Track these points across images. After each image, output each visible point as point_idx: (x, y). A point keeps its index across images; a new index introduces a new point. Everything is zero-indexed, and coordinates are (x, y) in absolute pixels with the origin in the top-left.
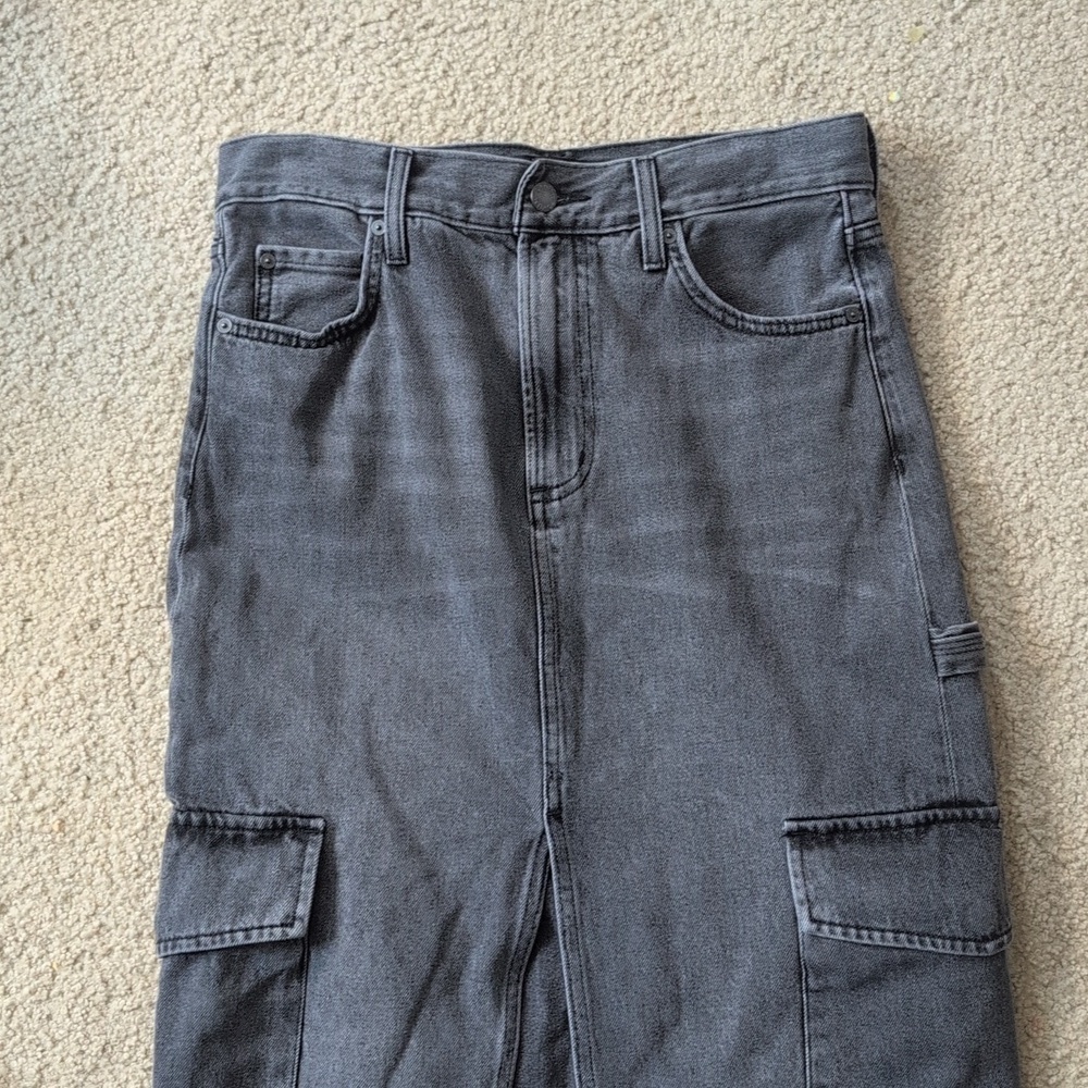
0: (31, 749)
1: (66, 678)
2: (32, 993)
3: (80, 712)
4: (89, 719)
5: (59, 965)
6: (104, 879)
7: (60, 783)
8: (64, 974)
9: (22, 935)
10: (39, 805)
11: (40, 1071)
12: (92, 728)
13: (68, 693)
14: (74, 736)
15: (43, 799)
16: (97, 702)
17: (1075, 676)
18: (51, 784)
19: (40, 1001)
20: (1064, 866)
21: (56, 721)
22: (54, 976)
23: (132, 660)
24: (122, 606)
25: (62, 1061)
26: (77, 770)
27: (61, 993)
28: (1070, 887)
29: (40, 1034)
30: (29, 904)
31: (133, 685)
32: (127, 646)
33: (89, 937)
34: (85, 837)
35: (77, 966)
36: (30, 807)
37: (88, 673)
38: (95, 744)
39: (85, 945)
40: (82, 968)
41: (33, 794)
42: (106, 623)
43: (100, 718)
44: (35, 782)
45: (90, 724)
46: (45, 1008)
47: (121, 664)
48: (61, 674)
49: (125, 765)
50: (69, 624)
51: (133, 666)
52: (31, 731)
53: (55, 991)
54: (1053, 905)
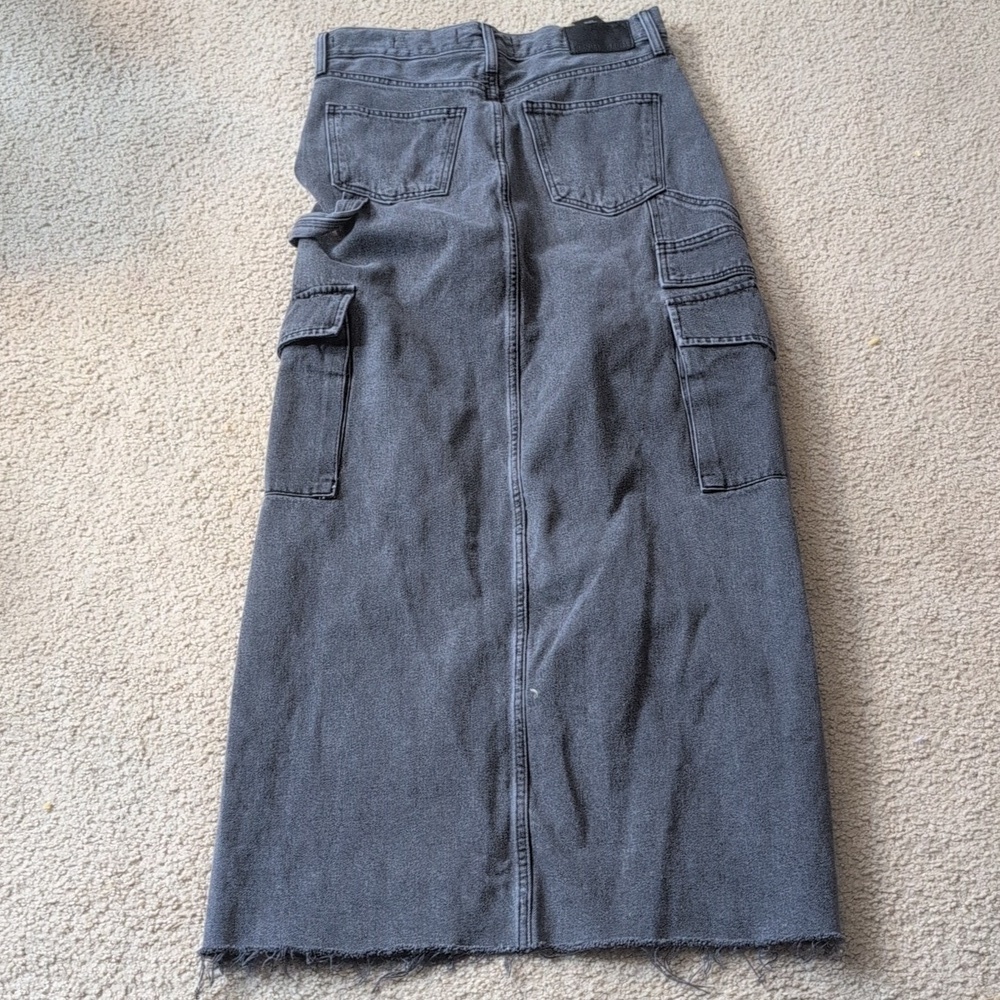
0: (206, 391)
1: (225, 355)
2: (218, 514)
3: (235, 372)
4: (241, 374)
5: (234, 499)
6: (258, 451)
7: (226, 407)
8: (237, 503)
9: (209, 486)
10: (213, 419)
11: (227, 554)
12: (243, 380)
13: (227, 363)
14: (232, 384)
15: (215, 416)
16: (244, 366)
17: (807, 300)
18: (221, 408)
19: (224, 519)
20: (821, 386)
21: (221, 377)
22: (231, 505)
23: (264, 345)
24: (255, 320)
25: (241, 548)
26: (236, 400)
27: (236, 514)
28: (827, 396)
29: (226, 536)
30: (212, 469)
31: (266, 357)
32: (260, 339)
33: (252, 483)
34: (245, 432)
35: (246, 498)
36: (209, 420)
37: (238, 353)
38: (246, 387)
39: (249, 487)
40: (248, 499)
41: (209, 416)
42: (247, 328)
43: (247, 374)
44: (210, 408)
45: (241, 378)
46: (227, 522)
47: (257, 348)
48: (222, 354)
49: (265, 395)
50: (223, 330)
51: (265, 348)
52: (206, 384)
53: (233, 512)
54: (820, 405)
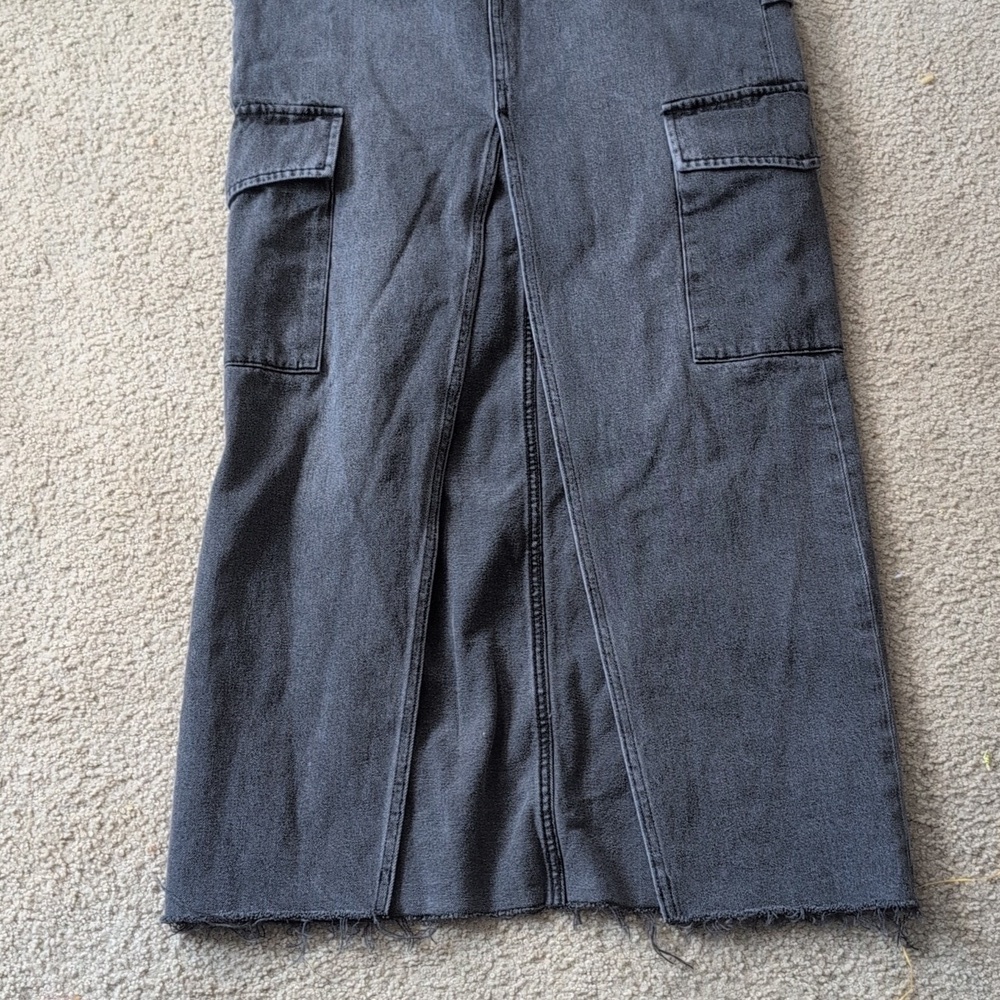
0: (133, 95)
1: (158, 50)
2: (135, 248)
3: (168, 72)
4: (174, 75)
5: (155, 231)
6: (187, 174)
7: (154, 116)
8: (158, 237)
9: (127, 213)
10: (138, 130)
11: (141, 298)
12: (176, 82)
13: (159, 60)
14: (164, 86)
15: (141, 126)
16: (179, 65)
17: (855, 20)
18: (148, 117)
19: (141, 254)
20: (855, 135)
21: (151, 77)
22: (150, 238)
23: (204, 39)
24: (196, 6)
25: (158, 291)
26: (166, 107)
27: (156, 249)
28: (860, 148)
29: (141, 275)
30: (132, 192)
31: (205, 55)
32: (200, 31)
33: (175, 213)
34: (173, 149)
35: (168, 231)
36: (133, 131)
37: (173, 47)
38: (179, 92)
39: (172, 217)
40: (171, 232)
41: (134, 125)
42: (185, 16)
43: (181, 75)
44: (136, 115)
45: (175, 79)
46: (145, 259)
47: (196, 42)
48: (154, 48)
49: (200, 103)
50: (159, 17)
51: (205, 42)
52: (133, 84)
53: (151, 247)
54: (849, 158)
